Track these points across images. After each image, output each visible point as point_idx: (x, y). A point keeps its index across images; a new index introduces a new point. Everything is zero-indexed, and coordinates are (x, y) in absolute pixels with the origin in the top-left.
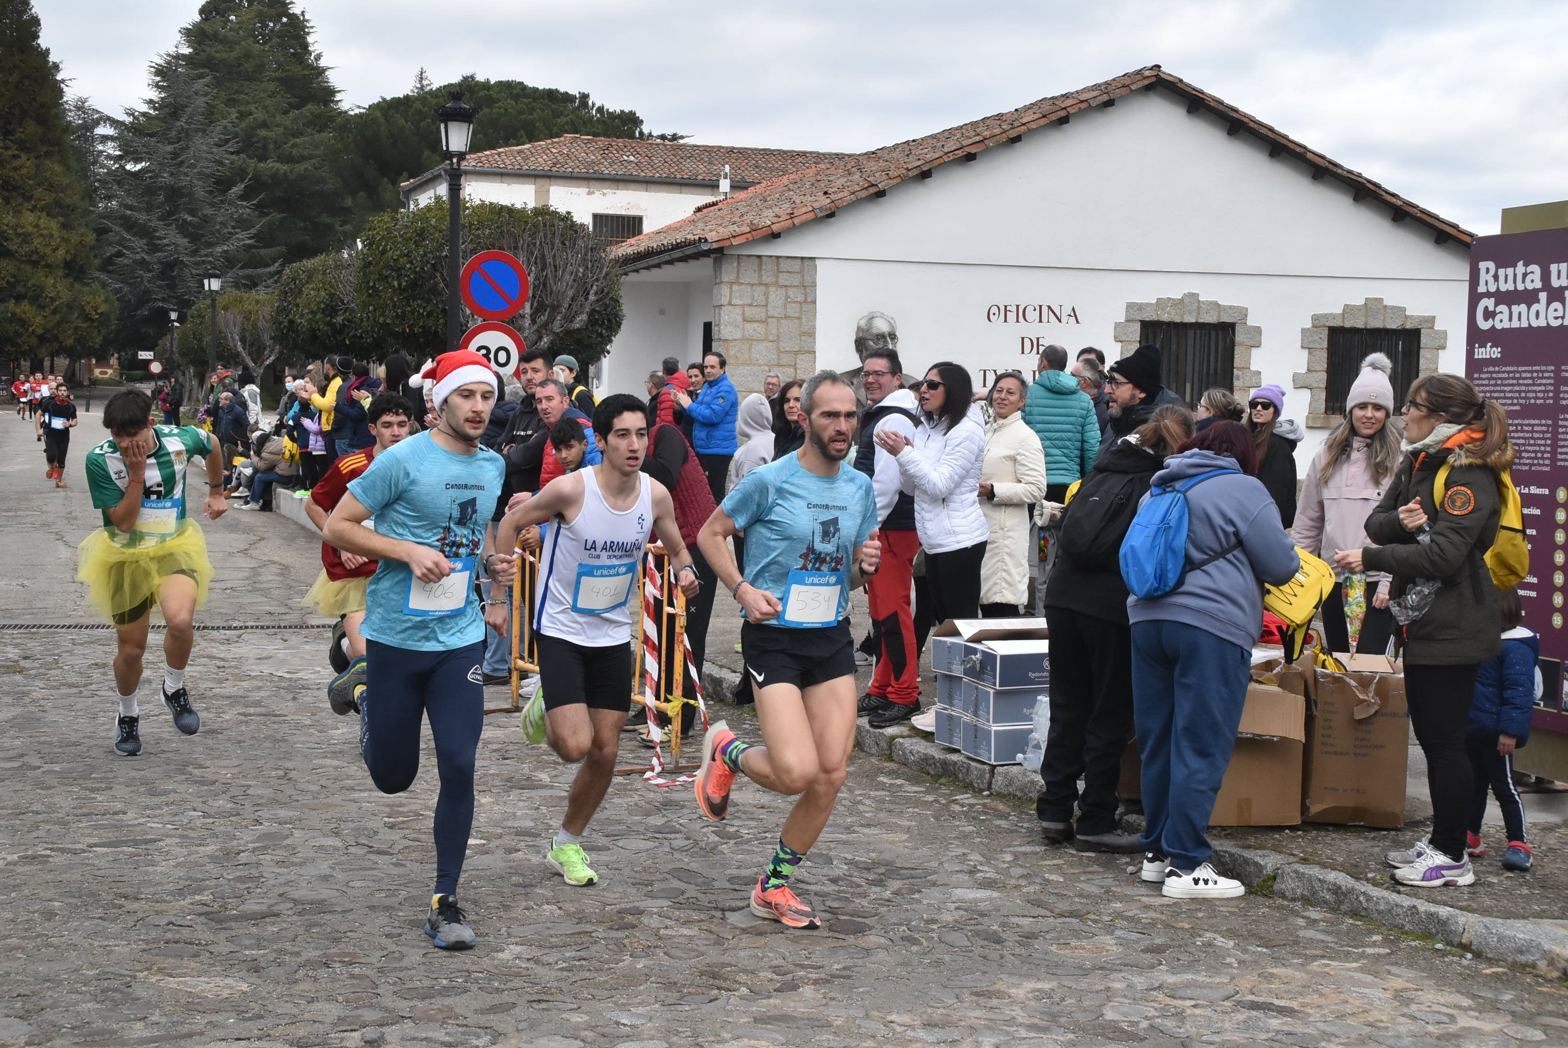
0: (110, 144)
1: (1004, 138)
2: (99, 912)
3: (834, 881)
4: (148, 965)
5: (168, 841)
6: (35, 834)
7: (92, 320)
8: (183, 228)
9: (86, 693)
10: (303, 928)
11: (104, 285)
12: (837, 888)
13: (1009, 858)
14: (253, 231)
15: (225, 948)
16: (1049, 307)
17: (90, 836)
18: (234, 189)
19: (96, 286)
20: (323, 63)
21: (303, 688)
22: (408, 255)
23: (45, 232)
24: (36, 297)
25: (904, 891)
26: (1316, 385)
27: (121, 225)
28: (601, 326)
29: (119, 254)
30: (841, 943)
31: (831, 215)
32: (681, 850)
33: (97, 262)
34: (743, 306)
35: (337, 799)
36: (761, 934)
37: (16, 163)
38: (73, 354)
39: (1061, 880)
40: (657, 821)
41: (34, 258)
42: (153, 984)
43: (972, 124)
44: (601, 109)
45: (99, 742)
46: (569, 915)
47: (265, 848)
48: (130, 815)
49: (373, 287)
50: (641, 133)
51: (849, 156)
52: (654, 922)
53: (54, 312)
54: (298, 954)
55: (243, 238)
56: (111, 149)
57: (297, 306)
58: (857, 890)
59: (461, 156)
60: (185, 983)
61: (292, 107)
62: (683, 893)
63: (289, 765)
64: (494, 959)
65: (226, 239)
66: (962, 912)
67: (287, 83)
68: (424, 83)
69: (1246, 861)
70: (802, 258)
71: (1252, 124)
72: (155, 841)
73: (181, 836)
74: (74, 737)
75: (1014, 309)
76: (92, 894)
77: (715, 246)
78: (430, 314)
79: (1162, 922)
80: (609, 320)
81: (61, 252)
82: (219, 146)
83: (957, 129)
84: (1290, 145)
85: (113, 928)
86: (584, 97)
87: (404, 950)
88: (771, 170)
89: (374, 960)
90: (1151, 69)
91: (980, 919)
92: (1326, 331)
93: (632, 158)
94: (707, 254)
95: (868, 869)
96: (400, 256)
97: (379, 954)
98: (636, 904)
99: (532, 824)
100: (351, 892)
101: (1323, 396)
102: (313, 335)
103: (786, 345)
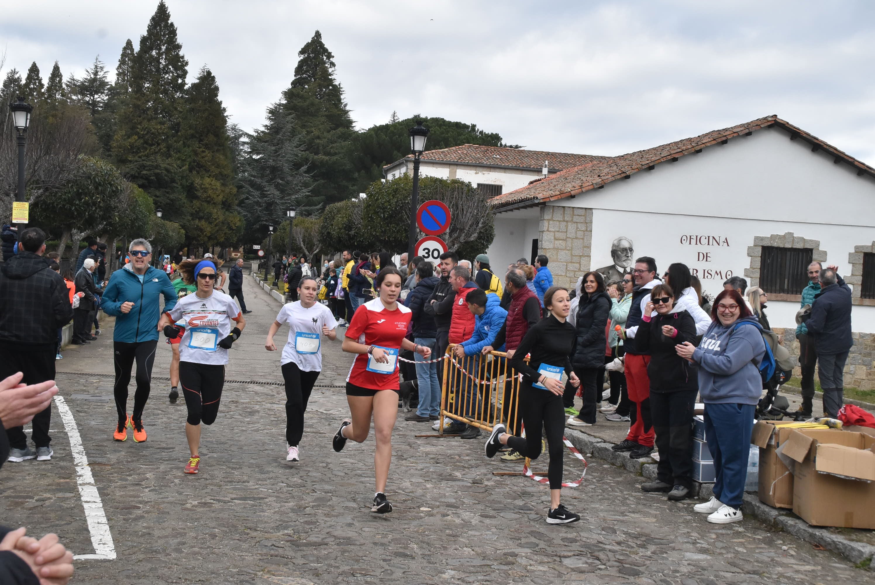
0: (246, 146)
1: (693, 150)
2: (237, 536)
3: (619, 543)
4: (263, 568)
5: (270, 499)
6: (205, 491)
7: (233, 230)
8: (277, 186)
9: (228, 416)
10: (340, 553)
11: (239, 213)
12: (621, 548)
13: (714, 536)
14: (310, 188)
15: (301, 561)
16: (713, 238)
17: (232, 493)
18: (303, 168)
19: (236, 213)
20: (347, 108)
21: (333, 419)
22: (389, 202)
23: (214, 187)
24: (208, 218)
25: (658, 552)
26: (856, 282)
27: (249, 185)
28: (484, 240)
29: (247, 198)
30: (627, 581)
31: (602, 187)
32: (534, 520)
33: (237, 202)
34: (554, 232)
35: (353, 481)
36: (582, 572)
37: (204, 154)
38: (223, 246)
39: (745, 551)
40: (519, 502)
41: (208, 199)
42: (265, 579)
43: (675, 143)
44: (481, 132)
45: (235, 443)
46: (478, 554)
47: (319, 506)
48: (251, 483)
49: (371, 217)
50: (501, 144)
51: (609, 158)
52: (524, 561)
53: (216, 226)
54: (338, 567)
55: (305, 192)
56: (247, 148)
57: (332, 225)
58: (632, 550)
59: (420, 153)
60: (281, 580)
61: (332, 129)
62: (537, 545)
63: (329, 461)
64: (440, 577)
65: (297, 192)
66: (692, 567)
67: (330, 117)
68: (396, 118)
69: (853, 549)
70: (586, 209)
71: (825, 146)
72: (263, 498)
73: (277, 497)
74: (223, 439)
75: (695, 238)
76: (234, 526)
77: (542, 201)
78: (398, 231)
79: (808, 581)
80: (488, 237)
81: (221, 197)
82: (296, 147)
83: (667, 145)
84: (845, 157)
85: (245, 546)
86: (474, 126)
87: (393, 569)
88: (568, 164)
89: (378, 574)
90: (772, 117)
91: (703, 572)
92: (862, 255)
93: (498, 156)
94: (537, 205)
95: (637, 538)
96: (385, 202)
97: (380, 570)
98: (513, 550)
99: (454, 501)
100: (364, 534)
101: (860, 288)
102: (339, 240)
103: (576, 252)
